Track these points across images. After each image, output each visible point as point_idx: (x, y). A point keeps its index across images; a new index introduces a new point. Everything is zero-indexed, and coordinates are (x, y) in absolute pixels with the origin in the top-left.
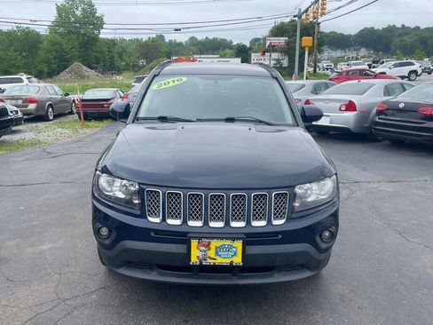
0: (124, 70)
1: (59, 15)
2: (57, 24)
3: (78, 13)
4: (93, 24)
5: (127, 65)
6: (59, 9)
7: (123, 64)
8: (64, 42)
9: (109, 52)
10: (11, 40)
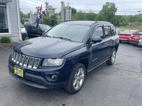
0: (122, 26)
1: (103, 8)
2: (102, 11)
3: (109, 7)
4: (113, 10)
5: (123, 24)
6: (103, 6)
7: (122, 24)
8: (103, 16)
9: (117, 20)
10: (88, 16)
